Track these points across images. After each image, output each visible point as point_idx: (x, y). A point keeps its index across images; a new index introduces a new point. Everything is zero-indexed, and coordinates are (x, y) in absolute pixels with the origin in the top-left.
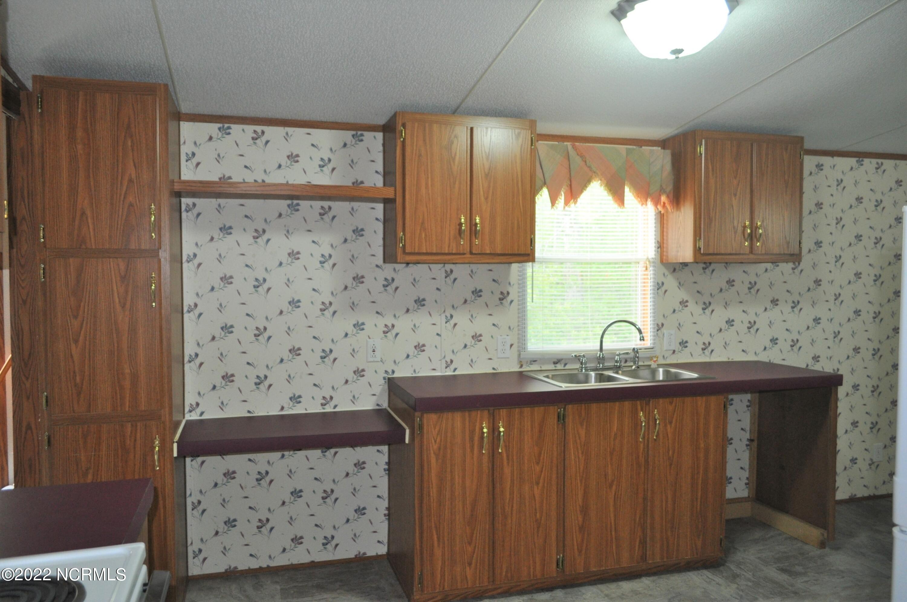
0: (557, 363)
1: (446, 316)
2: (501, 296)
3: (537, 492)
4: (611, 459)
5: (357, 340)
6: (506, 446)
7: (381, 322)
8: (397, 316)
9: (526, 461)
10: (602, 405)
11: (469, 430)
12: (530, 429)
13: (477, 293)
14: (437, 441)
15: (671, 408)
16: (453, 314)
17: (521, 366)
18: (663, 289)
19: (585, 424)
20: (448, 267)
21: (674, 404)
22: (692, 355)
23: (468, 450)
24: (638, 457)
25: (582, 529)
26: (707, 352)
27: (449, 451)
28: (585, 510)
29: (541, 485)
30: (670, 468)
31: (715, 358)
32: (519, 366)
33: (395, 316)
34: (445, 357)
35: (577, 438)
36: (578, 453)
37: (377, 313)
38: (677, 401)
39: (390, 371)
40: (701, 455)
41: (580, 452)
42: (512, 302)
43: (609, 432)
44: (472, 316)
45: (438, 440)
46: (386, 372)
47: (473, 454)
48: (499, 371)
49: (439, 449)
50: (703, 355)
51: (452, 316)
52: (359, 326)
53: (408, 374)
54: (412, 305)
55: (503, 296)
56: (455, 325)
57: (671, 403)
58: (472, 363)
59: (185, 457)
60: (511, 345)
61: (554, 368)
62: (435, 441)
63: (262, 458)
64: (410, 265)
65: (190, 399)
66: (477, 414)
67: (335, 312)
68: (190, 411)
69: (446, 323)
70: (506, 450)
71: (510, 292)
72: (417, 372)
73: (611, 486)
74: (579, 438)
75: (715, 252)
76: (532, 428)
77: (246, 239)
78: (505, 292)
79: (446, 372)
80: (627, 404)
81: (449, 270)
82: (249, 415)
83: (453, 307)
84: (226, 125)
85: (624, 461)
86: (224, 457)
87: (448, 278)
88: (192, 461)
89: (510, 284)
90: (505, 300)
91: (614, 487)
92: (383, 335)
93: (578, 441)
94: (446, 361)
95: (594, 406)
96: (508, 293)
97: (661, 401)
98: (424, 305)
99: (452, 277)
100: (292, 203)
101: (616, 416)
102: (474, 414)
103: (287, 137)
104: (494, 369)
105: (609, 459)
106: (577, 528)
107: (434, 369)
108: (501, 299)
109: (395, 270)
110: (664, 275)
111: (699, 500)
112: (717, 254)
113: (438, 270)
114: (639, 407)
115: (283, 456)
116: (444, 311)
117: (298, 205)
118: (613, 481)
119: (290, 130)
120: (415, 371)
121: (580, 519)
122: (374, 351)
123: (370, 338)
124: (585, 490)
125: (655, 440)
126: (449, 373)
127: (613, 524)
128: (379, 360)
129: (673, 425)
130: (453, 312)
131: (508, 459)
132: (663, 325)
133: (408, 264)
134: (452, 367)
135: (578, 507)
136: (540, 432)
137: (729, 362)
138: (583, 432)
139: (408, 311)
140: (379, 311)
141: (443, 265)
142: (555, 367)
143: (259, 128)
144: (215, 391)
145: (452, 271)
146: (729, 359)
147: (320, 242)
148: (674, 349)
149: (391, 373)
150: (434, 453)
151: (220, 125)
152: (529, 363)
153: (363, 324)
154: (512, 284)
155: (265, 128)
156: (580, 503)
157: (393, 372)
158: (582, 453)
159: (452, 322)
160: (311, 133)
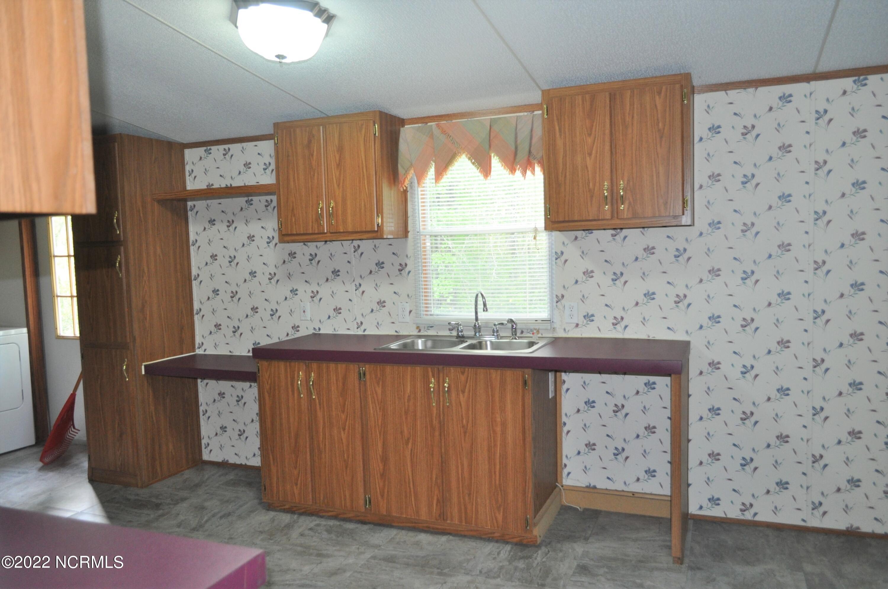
0: (452, 330)
1: (355, 285)
2: (400, 268)
3: (344, 436)
4: (406, 418)
5: (293, 303)
6: (317, 394)
7: (309, 289)
8: (320, 284)
9: (334, 410)
10: (396, 367)
11: (291, 378)
12: (335, 382)
13: (380, 265)
14: (269, 383)
15: (463, 378)
16: (361, 283)
17: (420, 331)
18: (563, 258)
19: (381, 383)
20: (356, 243)
21: (466, 374)
22: (600, 330)
23: (290, 393)
24: (432, 421)
25: (383, 475)
26: (619, 327)
27: (277, 392)
28: (385, 460)
29: (346, 430)
30: (465, 436)
31: (629, 335)
32: (418, 330)
33: (318, 284)
34: (356, 319)
35: (375, 395)
36: (376, 408)
37: (306, 281)
38: (470, 371)
39: (317, 328)
40: (498, 429)
41: (378, 408)
42: (409, 272)
43: (403, 393)
44: (377, 285)
45: (269, 381)
46: (314, 329)
47: (294, 396)
48: (401, 334)
49: (270, 389)
50: (614, 331)
51: (360, 285)
52: (294, 291)
53: (330, 331)
54: (330, 275)
55: (402, 268)
56: (363, 292)
57: (463, 373)
58: (378, 325)
59: (197, 379)
60: (410, 312)
61: (449, 334)
62: (268, 383)
63: (240, 385)
64: (328, 243)
65: (198, 340)
66: (296, 364)
67: (278, 281)
68: (199, 348)
69: (356, 290)
70: (318, 398)
71: (408, 263)
72: (336, 330)
73: (407, 443)
74: (377, 394)
75: (567, 219)
76: (337, 381)
77: (223, 227)
78: (404, 264)
79: (357, 332)
80: (419, 370)
81: (356, 246)
82: (230, 354)
83: (361, 277)
84: (209, 148)
85: (419, 423)
86: (218, 381)
87: (356, 252)
88: (201, 382)
89: (407, 256)
90: (403, 271)
91: (410, 445)
92: (311, 299)
93: (376, 398)
94: (357, 323)
95: (388, 368)
96: (406, 265)
97: (452, 369)
98: (339, 275)
99: (359, 251)
100: (248, 199)
101: (409, 379)
102: (293, 364)
103: (243, 150)
104: (396, 331)
105: (404, 419)
106: (379, 475)
107: (348, 329)
108: (400, 270)
109: (317, 247)
110: (564, 243)
111: (497, 473)
112: (569, 221)
113: (348, 246)
114: (430, 374)
115: (251, 386)
116: (354, 281)
117: (252, 200)
118: (408, 439)
119: (244, 145)
120: (335, 329)
121: (381, 468)
122: (304, 312)
123: (301, 301)
124: (384, 442)
125: (448, 407)
126: (360, 332)
127: (411, 477)
128: (309, 319)
129: (466, 394)
130: (361, 281)
131: (320, 405)
132: (563, 296)
133: (326, 242)
134: (362, 328)
135: (378, 456)
136: (344, 384)
137: (648, 340)
138: (379, 390)
139: (327, 280)
140: (307, 280)
141: (351, 241)
142: (451, 333)
143: (226, 147)
144: (211, 336)
145: (359, 246)
146: (649, 337)
147: (267, 227)
148: (577, 322)
149: (318, 330)
150: (267, 392)
151: (205, 148)
152: (426, 328)
153: (297, 290)
154: (409, 256)
155: (230, 146)
156: (381, 453)
157: (319, 329)
158: (380, 409)
159: (361, 290)
160: (258, 145)
